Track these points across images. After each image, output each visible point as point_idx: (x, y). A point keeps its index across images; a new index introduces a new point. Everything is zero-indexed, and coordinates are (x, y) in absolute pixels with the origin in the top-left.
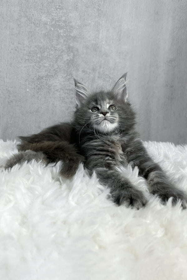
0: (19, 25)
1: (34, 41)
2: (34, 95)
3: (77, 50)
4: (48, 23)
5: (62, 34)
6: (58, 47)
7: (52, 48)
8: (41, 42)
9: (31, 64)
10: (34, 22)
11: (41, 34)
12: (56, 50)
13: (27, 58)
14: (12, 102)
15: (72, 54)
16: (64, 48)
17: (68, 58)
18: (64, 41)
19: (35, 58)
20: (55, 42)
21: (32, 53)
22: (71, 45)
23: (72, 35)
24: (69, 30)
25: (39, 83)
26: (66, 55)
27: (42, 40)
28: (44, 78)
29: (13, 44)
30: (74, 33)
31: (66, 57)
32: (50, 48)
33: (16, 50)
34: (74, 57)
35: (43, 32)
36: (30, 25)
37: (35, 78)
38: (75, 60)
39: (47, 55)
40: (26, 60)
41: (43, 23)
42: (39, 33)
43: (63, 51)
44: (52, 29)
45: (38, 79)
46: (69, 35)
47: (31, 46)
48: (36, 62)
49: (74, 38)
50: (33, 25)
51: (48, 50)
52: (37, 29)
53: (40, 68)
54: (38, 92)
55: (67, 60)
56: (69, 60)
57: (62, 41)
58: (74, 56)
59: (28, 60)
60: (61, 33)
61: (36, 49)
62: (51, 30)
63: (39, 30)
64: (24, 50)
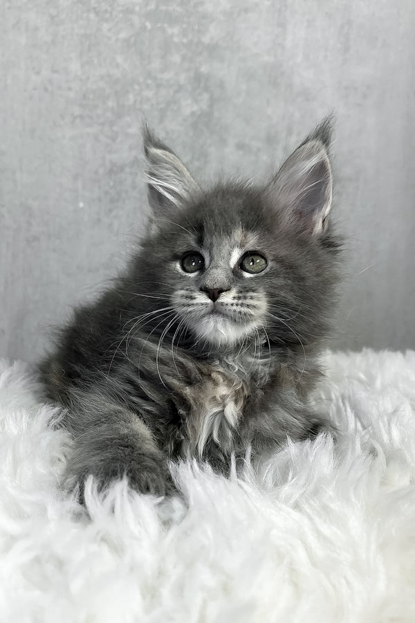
0: (53, 18)
1: (96, 61)
2: (99, 220)
3: (221, 85)
4: (137, 8)
5: (176, 40)
6: (167, 76)
7: (149, 82)
8: (118, 66)
9: (89, 130)
10: (95, 8)
11: (117, 40)
12: (159, 86)
13: (77, 111)
14: (36, 239)
15: (206, 96)
16: (183, 79)
17: (195, 108)
18: (184, 58)
19: (99, 111)
20: (156, 64)
21: (91, 96)
22: (204, 69)
23: (206, 40)
24: (196, 27)
25: (112, 184)
26: (189, 101)
27: (119, 59)
28: (127, 170)
29: (38, 73)
30: (213, 33)
31: (188, 107)
32: (141, 80)
33: (46, 89)
34: (211, 106)
35: (123, 35)
36: (85, 15)
37: (101, 171)
38: (216, 114)
39: (135, 102)
40: (75, 118)
41: (120, 8)
42: (109, 38)
43: (180, 88)
44: (148, 25)
45: (111, 172)
46: (196, 40)
47: (88, 78)
48: (103, 124)
49: (213, 50)
50: (92, 16)
51: (136, 87)
52: (105, 26)
53: (114, 139)
54: (111, 211)
55: (193, 113)
56: (199, 113)
57: (176, 58)
58: (212, 102)
59: (81, 117)
60: (172, 35)
61: (101, 84)
62: (146, 27)
63: (109, 30)
64: (70, 89)
